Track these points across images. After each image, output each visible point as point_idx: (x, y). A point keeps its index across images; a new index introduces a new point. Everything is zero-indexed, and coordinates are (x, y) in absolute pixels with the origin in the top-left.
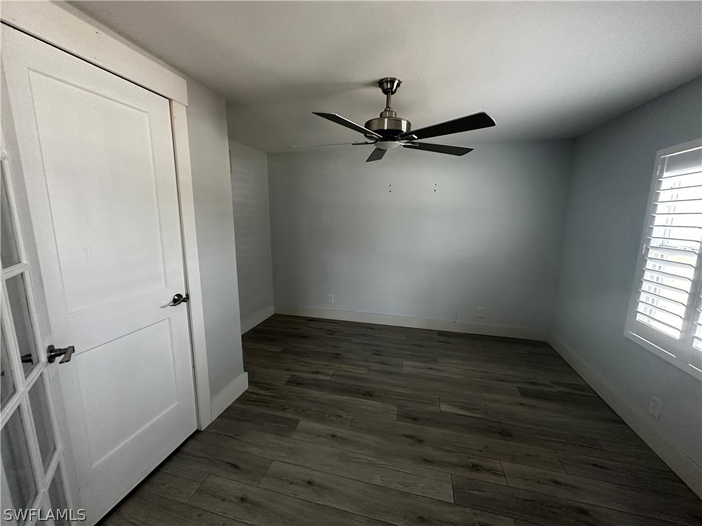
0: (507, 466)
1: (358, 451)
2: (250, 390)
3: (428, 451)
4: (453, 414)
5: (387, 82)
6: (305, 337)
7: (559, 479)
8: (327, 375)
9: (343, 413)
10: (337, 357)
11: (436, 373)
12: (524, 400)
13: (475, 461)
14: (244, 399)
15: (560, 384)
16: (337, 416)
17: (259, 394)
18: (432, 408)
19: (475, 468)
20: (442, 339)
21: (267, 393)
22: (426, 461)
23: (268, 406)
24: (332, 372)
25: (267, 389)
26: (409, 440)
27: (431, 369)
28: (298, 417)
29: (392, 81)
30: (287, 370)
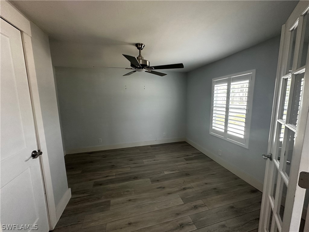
0: (192, 184)
1: (143, 202)
2: (73, 197)
3: (168, 190)
4: (170, 174)
5: (140, 45)
6: (92, 162)
7: (206, 182)
8: (113, 176)
9: (129, 190)
10: (113, 167)
11: (157, 161)
12: (188, 162)
13: (184, 187)
14: (71, 203)
15: (195, 154)
16: (127, 191)
17: (80, 197)
18: (162, 174)
19: (184, 189)
20: (153, 148)
21: (85, 195)
22: (169, 194)
23: (89, 201)
24: (114, 174)
25: (83, 193)
26: (160, 189)
27: (155, 160)
28: (108, 199)
29: (142, 45)
30: (91, 180)
